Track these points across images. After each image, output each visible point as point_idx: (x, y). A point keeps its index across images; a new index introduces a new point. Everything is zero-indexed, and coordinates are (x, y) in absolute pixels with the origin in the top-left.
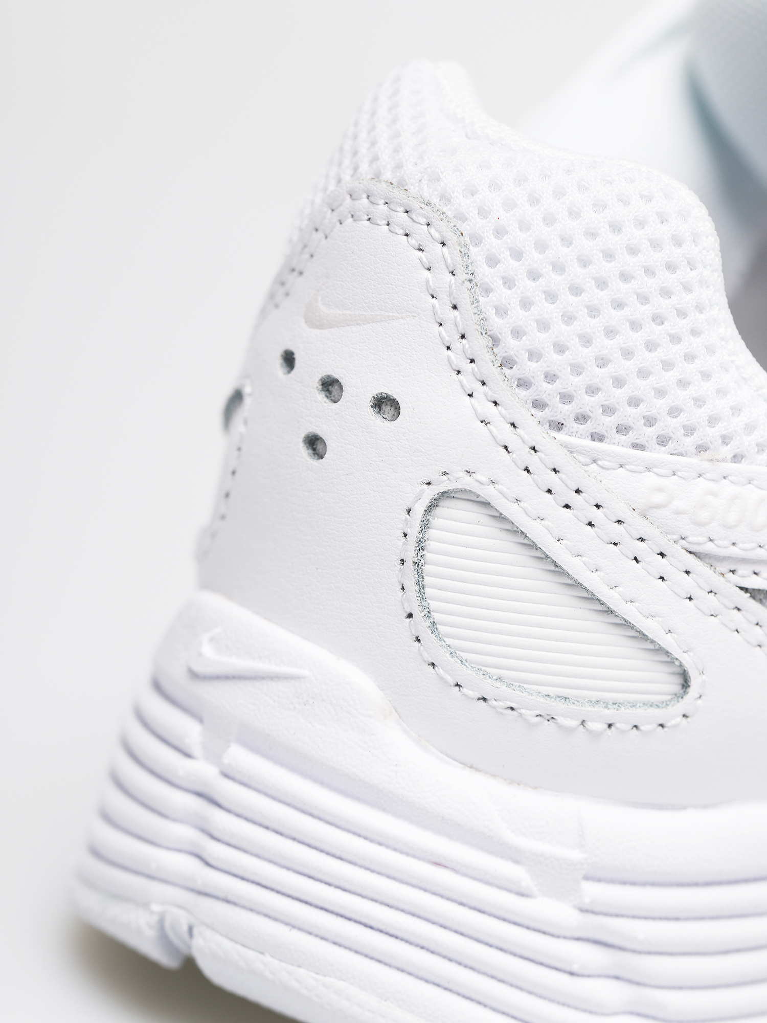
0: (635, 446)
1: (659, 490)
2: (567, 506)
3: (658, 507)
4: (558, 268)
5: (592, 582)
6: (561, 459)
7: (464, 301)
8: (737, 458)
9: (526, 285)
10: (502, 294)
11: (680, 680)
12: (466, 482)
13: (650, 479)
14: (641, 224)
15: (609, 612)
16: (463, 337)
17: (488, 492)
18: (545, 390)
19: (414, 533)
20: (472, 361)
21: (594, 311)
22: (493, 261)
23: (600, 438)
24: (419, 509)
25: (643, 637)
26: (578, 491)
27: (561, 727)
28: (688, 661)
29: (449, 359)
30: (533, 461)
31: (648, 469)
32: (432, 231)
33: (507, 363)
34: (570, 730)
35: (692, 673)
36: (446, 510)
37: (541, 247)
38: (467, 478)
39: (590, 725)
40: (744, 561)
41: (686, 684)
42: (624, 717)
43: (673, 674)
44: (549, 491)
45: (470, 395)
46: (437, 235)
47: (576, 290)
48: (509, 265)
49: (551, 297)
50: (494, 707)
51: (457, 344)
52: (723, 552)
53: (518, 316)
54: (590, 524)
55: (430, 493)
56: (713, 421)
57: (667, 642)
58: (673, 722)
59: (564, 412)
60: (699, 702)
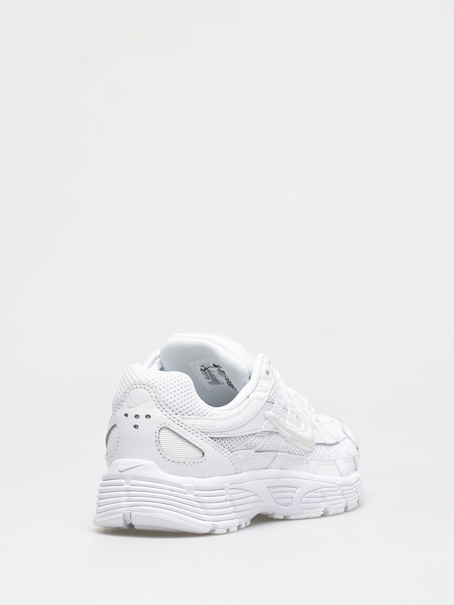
0: (189, 415)
1: (194, 422)
2: (181, 426)
3: (194, 425)
4: (171, 388)
5: (187, 438)
6: (179, 419)
7: (158, 396)
8: (204, 416)
9: (166, 392)
10: (163, 394)
11: (202, 454)
12: (165, 426)
13: (192, 420)
14: (175, 382)
15: (191, 443)
16: (159, 402)
17: (168, 426)
18: (174, 408)
19: (157, 436)
20: (161, 406)
21: (178, 394)
22: (160, 390)
23: (183, 415)
24: (158, 431)
25: (197, 447)
26: (182, 424)
27: (186, 464)
28: (203, 450)
29: (157, 406)
30: (175, 420)
31: (192, 419)
32: (149, 386)
33: (167, 405)
34: (188, 464)
35: (205, 452)
36: (162, 431)
37: (168, 386)
38: (164, 425)
39: (190, 463)
40: (209, 432)
41: (204, 454)
42: (196, 461)
43: (202, 453)
44: (178, 424)
45: (162, 411)
46: (150, 387)
47: (175, 392)
48: (163, 390)
49: (171, 393)
50: (175, 463)
51: (158, 404)
52: (205, 431)
53: (167, 397)
54: (185, 429)
55: (159, 429)
56: (199, 410)
57: (200, 447)
58: (203, 461)
59: (177, 411)
60: (206, 457)
